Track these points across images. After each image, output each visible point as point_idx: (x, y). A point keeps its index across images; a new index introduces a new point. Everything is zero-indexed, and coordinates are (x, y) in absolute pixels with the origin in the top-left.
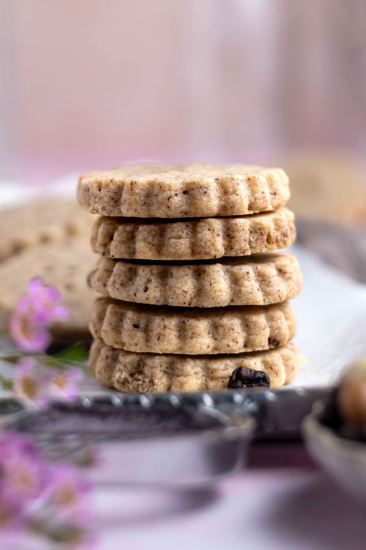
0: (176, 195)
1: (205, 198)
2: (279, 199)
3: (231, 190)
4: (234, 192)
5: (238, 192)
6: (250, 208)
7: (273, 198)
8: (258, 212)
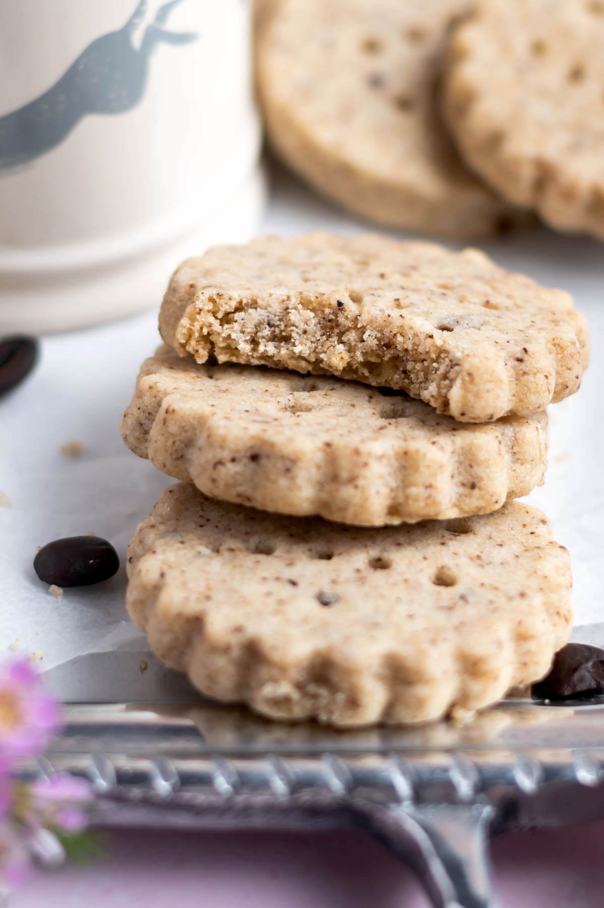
0: (233, 460)
1: (283, 482)
2: (482, 497)
3: (344, 474)
4: (352, 480)
5: (361, 482)
6: (393, 510)
7: (466, 496)
8: (413, 521)
